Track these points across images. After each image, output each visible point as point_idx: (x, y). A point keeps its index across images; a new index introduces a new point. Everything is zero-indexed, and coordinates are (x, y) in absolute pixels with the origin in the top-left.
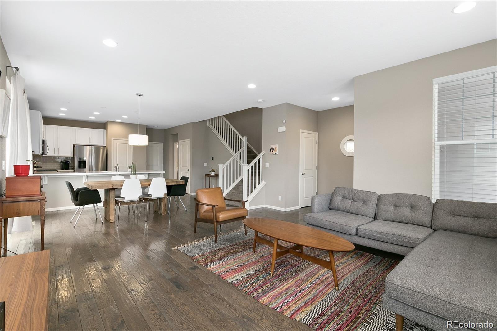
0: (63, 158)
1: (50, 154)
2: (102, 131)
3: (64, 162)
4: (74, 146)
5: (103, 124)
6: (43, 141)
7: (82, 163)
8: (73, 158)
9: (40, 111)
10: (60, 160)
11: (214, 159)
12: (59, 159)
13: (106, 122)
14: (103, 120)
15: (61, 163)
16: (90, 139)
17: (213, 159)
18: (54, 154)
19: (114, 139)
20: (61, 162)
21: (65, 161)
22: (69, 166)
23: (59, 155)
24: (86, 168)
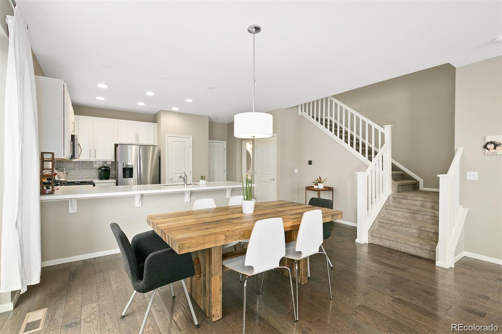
0: (102, 163)
1: (83, 156)
2: (152, 124)
3: (104, 169)
4: (116, 146)
5: (153, 115)
6: (73, 137)
7: (127, 170)
8: (115, 163)
9: (63, 80)
10: (98, 166)
11: (312, 163)
12: (96, 164)
13: (157, 112)
14: (153, 109)
15: (100, 171)
16: (137, 136)
17: (310, 163)
18: (90, 157)
19: (168, 136)
20: (100, 169)
21: (105, 167)
22: (109, 174)
23: (96, 159)
24: (132, 177)
